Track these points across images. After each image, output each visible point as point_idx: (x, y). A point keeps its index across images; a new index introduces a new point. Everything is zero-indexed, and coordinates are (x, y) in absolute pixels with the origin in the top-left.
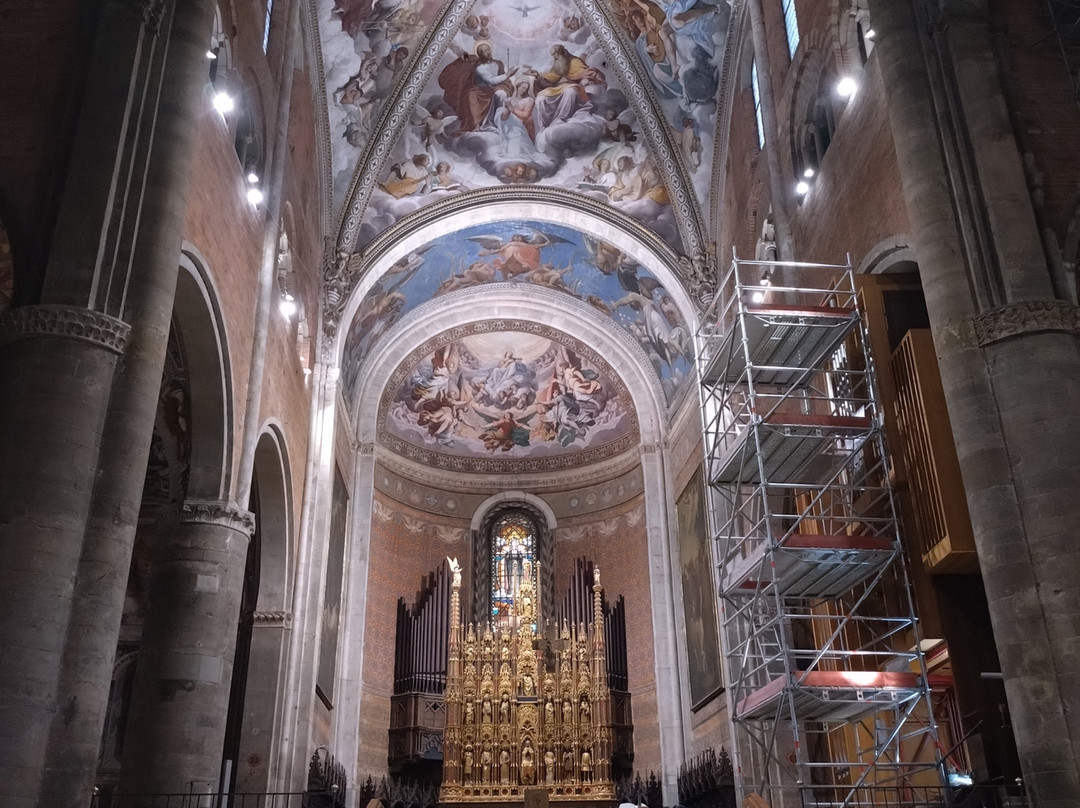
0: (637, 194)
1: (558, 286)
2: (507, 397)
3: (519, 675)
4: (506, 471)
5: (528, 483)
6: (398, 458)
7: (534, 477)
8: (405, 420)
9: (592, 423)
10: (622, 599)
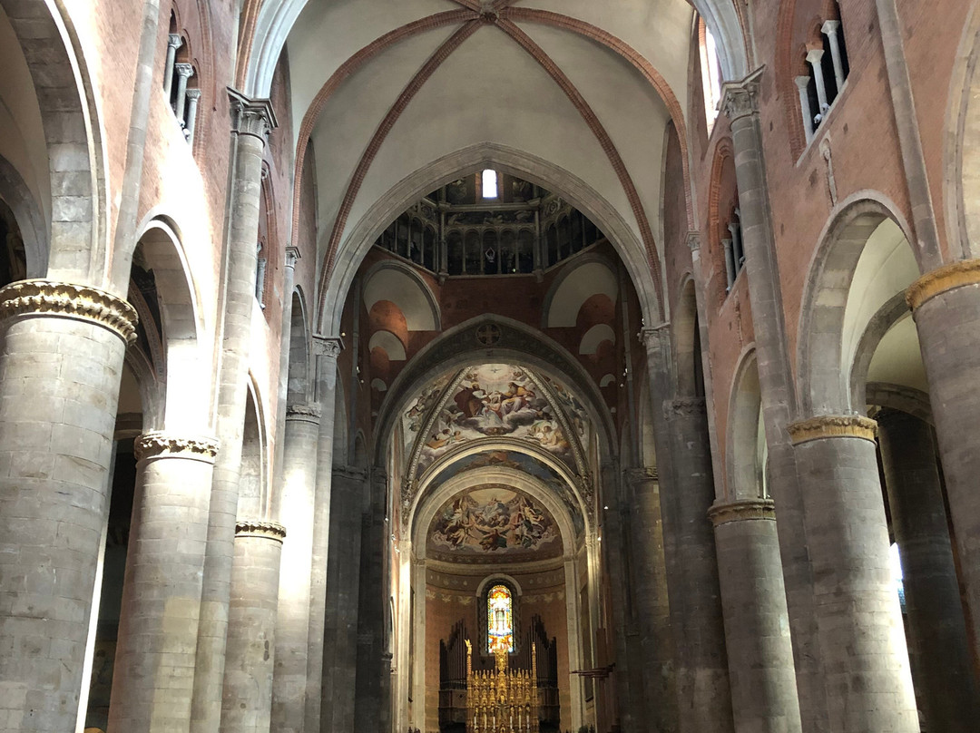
0: (554, 442)
1: (518, 468)
2: (494, 523)
3: (498, 696)
4: (495, 562)
5: (507, 569)
6: (437, 562)
7: (510, 566)
8: (440, 540)
9: (540, 537)
10: (555, 638)
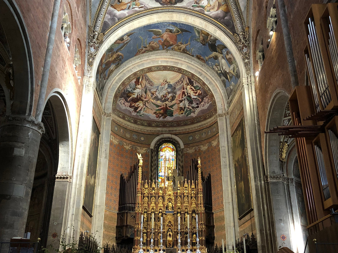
0: (216, 8)
2: (164, 99)
3: (166, 202)
4: (164, 126)
5: (173, 131)
6: (121, 120)
7: (175, 129)
8: (124, 105)
9: (198, 107)
10: (210, 175)
